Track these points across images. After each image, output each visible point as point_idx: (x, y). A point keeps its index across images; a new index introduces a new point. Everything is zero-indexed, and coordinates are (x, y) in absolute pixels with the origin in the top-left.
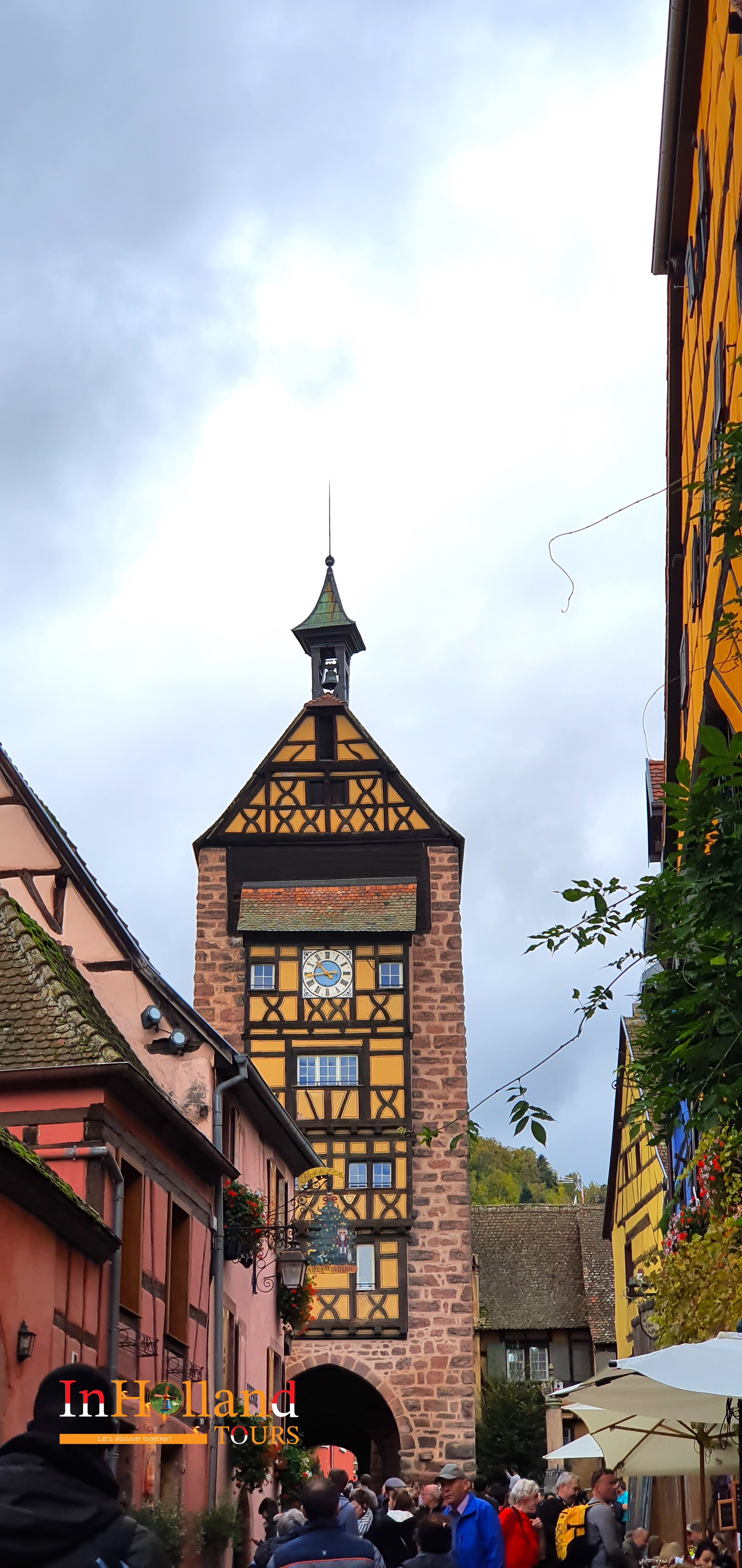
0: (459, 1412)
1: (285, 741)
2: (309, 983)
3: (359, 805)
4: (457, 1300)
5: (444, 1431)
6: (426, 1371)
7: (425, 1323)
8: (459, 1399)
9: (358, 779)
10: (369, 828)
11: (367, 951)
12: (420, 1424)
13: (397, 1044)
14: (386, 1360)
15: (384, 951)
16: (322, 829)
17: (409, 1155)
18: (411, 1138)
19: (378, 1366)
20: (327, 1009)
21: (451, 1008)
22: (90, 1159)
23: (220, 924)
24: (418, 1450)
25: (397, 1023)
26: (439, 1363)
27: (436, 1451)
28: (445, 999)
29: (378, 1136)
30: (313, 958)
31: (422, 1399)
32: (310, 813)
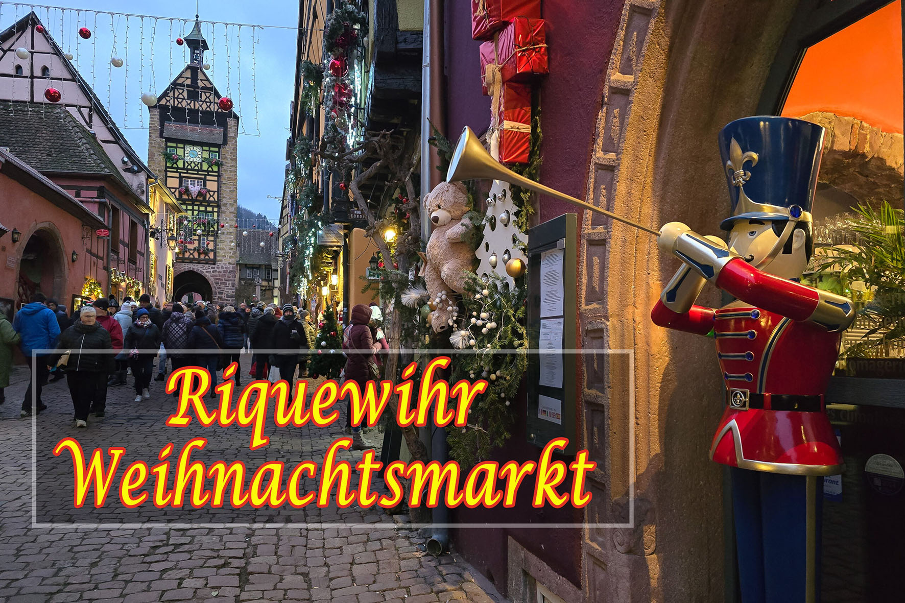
0: (231, 285)
1: (180, 76)
2: (188, 156)
3: (205, 101)
4: (231, 254)
5: (226, 290)
6: (221, 274)
7: (221, 261)
8: (231, 282)
9: (205, 93)
10: (208, 109)
11: (207, 148)
12: (219, 288)
13: (216, 178)
14: (209, 270)
15: (212, 149)
16: (193, 108)
17: (218, 212)
18: (219, 207)
19: (206, 272)
20: (193, 165)
21: (233, 169)
22: (100, 203)
23: (157, 133)
24: (218, 295)
25: (215, 172)
26: (225, 272)
27: (223, 296)
28: (232, 166)
29: (209, 206)
30: (188, 148)
31: (220, 281)
32: (189, 102)
